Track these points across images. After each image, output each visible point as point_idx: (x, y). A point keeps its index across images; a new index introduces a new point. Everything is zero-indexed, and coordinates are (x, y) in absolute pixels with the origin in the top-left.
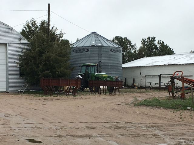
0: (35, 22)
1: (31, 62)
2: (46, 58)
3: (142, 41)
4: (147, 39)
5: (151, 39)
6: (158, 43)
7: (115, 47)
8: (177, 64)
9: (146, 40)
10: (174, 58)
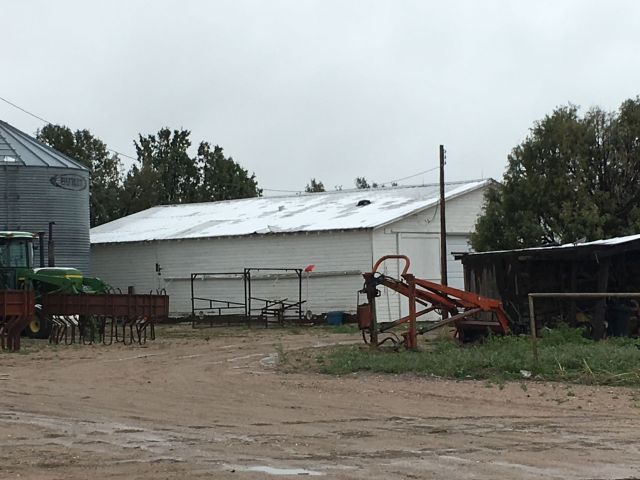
3: (140, 145)
4: (157, 139)
5: (171, 137)
6: (199, 154)
7: (67, 168)
8: (301, 233)
9: (154, 141)
10: (281, 209)
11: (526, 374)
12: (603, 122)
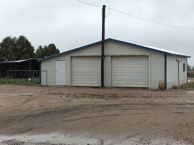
11: (7, 83)
12: (16, 39)
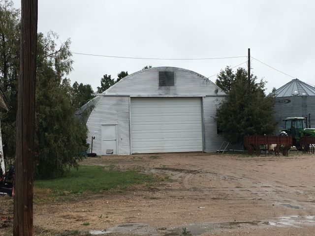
0: (230, 70)
1: (231, 117)
2: (248, 111)
